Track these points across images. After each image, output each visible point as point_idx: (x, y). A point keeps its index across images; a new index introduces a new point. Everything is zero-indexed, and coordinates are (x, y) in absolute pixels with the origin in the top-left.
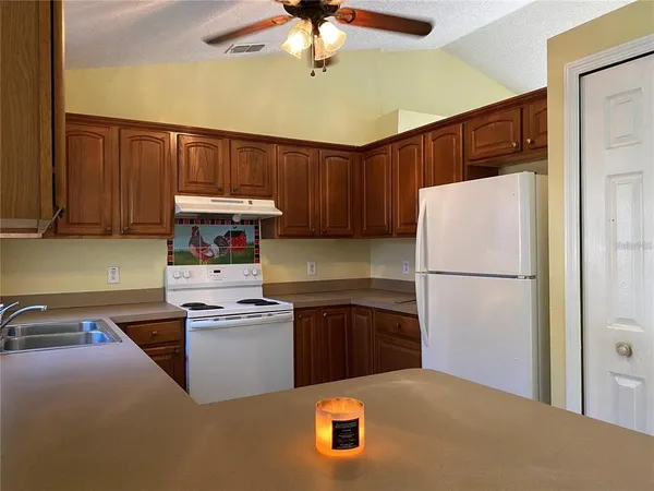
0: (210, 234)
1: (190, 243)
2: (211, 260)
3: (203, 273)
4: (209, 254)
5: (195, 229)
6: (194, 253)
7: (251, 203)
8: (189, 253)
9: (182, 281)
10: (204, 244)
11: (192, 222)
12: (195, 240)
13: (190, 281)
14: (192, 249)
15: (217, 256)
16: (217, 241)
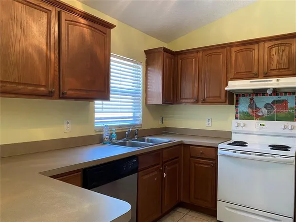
0: (261, 102)
1: (249, 107)
2: (262, 118)
3: (253, 125)
4: (260, 114)
5: (251, 99)
6: (251, 113)
7: (278, 80)
8: (248, 113)
9: (240, 129)
10: (257, 108)
11: (250, 95)
12: (252, 105)
13: (245, 129)
14: (250, 110)
15: (265, 116)
16: (265, 107)
